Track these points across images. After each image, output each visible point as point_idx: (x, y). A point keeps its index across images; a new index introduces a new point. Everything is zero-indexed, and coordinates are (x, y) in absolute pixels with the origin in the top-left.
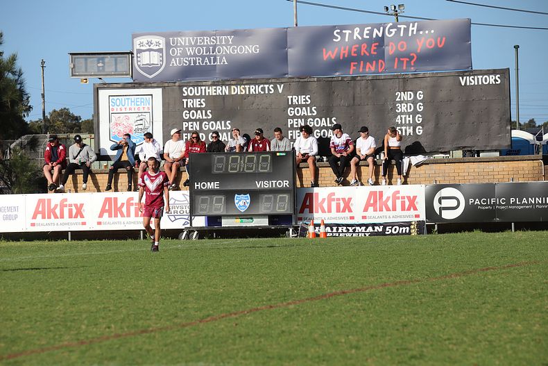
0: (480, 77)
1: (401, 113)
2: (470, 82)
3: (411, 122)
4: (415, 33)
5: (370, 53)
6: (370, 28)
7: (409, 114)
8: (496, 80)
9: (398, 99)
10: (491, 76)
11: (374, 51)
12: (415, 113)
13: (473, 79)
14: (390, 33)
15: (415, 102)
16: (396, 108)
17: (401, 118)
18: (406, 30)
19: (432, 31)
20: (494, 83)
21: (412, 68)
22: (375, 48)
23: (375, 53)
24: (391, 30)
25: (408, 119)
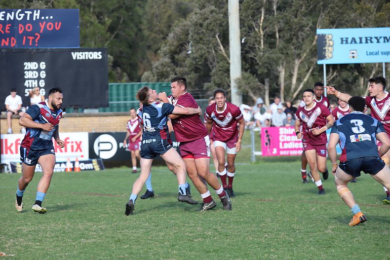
0: (87, 53)
1: (28, 79)
2: (80, 57)
3: (36, 86)
4: (38, 18)
5: (5, 31)
6: (4, 12)
7: (34, 79)
8: (98, 56)
9: (26, 68)
10: (95, 53)
11: (8, 30)
12: (39, 79)
13: (82, 55)
14: (19, 17)
15: (39, 70)
16: (25, 75)
17: (29, 83)
18: (32, 16)
19: (51, 17)
20: (97, 58)
21: (36, 45)
22: (9, 28)
23: (9, 32)
24: (20, 15)
25: (34, 83)
